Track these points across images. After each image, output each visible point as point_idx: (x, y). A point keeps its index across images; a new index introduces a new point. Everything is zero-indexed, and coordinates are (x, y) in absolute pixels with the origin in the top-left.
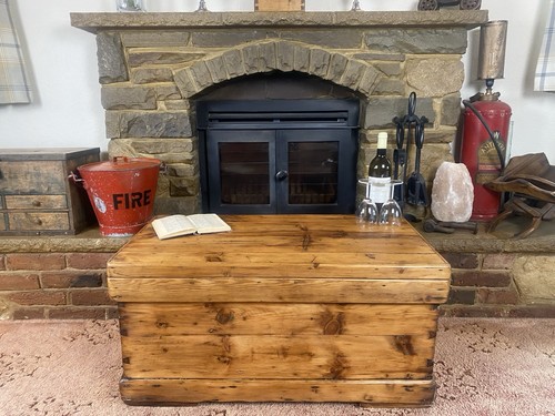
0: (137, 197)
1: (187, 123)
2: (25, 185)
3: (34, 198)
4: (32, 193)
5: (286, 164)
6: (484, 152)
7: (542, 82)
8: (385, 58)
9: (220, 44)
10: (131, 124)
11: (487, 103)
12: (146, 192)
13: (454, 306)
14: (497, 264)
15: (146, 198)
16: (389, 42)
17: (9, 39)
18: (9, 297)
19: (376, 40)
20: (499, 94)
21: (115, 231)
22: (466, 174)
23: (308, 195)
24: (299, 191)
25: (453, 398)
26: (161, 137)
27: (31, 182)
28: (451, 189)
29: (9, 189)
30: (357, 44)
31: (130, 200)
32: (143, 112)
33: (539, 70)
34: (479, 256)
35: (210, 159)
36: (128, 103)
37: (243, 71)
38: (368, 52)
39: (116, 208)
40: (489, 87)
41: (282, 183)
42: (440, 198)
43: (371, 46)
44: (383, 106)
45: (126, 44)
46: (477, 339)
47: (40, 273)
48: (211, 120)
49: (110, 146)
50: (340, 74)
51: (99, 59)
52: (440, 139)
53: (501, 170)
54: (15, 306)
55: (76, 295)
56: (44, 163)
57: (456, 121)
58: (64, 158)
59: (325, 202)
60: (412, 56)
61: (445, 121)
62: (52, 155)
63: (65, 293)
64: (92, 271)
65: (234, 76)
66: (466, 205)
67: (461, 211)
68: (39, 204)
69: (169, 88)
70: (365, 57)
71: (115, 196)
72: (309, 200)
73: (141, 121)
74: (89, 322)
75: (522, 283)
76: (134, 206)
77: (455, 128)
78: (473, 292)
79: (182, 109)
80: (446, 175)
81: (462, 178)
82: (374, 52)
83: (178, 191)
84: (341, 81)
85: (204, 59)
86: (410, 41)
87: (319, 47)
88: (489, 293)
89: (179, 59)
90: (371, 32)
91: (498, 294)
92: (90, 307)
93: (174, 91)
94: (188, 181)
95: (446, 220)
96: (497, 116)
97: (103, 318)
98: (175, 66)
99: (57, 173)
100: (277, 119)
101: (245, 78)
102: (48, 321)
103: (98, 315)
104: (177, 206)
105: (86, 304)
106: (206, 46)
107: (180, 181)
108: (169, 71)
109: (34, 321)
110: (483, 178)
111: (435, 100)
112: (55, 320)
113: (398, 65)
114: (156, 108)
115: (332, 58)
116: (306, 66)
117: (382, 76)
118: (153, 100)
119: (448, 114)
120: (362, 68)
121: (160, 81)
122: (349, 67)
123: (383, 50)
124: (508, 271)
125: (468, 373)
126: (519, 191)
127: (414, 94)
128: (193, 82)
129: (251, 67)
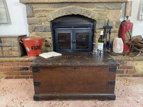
0: (38, 47)
1: (50, 28)
2: (7, 44)
3: (10, 48)
4: (9, 46)
5: (75, 39)
6: (126, 35)
7: (141, 17)
8: (101, 11)
9: (58, 7)
10: (35, 28)
11: (127, 22)
12: (40, 46)
13: (118, 74)
14: (129, 63)
15: (40, 47)
16: (102, 6)
17: (3, 6)
18: (4, 73)
19: (99, 6)
20: (130, 20)
21: (32, 56)
23: (81, 47)
24: (78, 45)
25: (120, 97)
26: (43, 32)
27: (9, 43)
28: (118, 45)
29: (3, 45)
30: (93, 7)
31: (36, 48)
32: (38, 25)
33: (140, 14)
34: (125, 61)
36: (34, 23)
37: (64, 14)
38: (96, 9)
39: (32, 50)
40: (127, 18)
41: (74, 43)
42: (115, 47)
44: (100, 23)
45: (34, 7)
46: (124, 82)
47: (12, 67)
48: (56, 27)
49: (29, 34)
50: (89, 15)
51: (27, 12)
52: (115, 32)
53: (130, 40)
54: (6, 76)
55: (22, 73)
56: (13, 38)
57: (119, 27)
58: (18, 37)
59: (85, 49)
60: (108, 10)
61: (116, 27)
62: (15, 36)
64: (26, 67)
65: (62, 16)
66: (122, 48)
67: (120, 50)
68: (11, 49)
69: (45, 19)
70: (96, 11)
71: (32, 47)
73: (38, 28)
74: (25, 79)
75: (136, 68)
77: (119, 29)
78: (124, 71)
79: (49, 25)
80: (117, 41)
81: (121, 42)
82: (98, 9)
83: (47, 46)
84: (89, 17)
85: (54, 11)
86: (107, 6)
87: (84, 8)
88: (127, 71)
89: (48, 11)
90: (97, 4)
91: (130, 71)
92: (25, 76)
93: (46, 20)
94: (50, 43)
95: (117, 52)
96: (130, 26)
97: (29, 78)
98: (46, 13)
99: (16, 41)
100: (73, 27)
101: (65, 16)
102: (15, 79)
103: (27, 78)
104: (47, 50)
105: (24, 75)
106: (55, 8)
107: (48, 43)
108: (45, 14)
109: (11, 79)
110: (126, 42)
111: (114, 22)
112: (16, 79)
113: (104, 13)
114: (42, 24)
115: (87, 11)
116: (81, 13)
117: (100, 16)
118: (41, 22)
119: (117, 25)
120: (95, 14)
121: (42, 17)
122: (92, 13)
123: (100, 9)
124: (132, 65)
125: (123, 91)
126: (135, 45)
127: (108, 20)
128: (51, 17)
129: (67, 13)
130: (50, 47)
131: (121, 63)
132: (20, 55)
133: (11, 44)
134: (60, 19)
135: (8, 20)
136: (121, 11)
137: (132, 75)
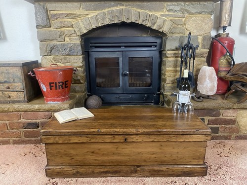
0: (61, 84)
1: (80, 48)
2: (1, 78)
3: (7, 85)
4: (5, 82)
5: (127, 68)
6: (222, 62)
8: (176, 16)
9: (96, 9)
10: (52, 49)
11: (223, 38)
12: (65, 82)
14: (229, 115)
15: (66, 84)
16: (177, 8)
19: (171, 7)
20: (229, 34)
21: (51, 100)
22: (214, 72)
24: (133, 81)
25: (214, 181)
26: (67, 55)
27: (5, 77)
28: (207, 79)
30: (161, 9)
31: (58, 85)
32: (58, 43)
35: (91, 66)
36: (51, 38)
37: (107, 22)
38: (167, 13)
39: (51, 89)
40: (224, 30)
41: (126, 77)
42: (202, 84)
43: (169, 11)
44: (174, 39)
45: (49, 9)
46: (221, 150)
47: (7, 122)
48: (91, 47)
49: (42, 60)
50: (154, 24)
51: (36, 17)
52: (201, 56)
55: (26, 133)
56: (11, 67)
57: (209, 46)
58: (21, 65)
59: (146, 86)
60: (188, 15)
61: (204, 47)
62: (15, 64)
63: (20, 132)
64: (33, 121)
65: (103, 25)
66: (214, 86)
67: (211, 90)
68: (9, 88)
69: (71, 31)
70: (166, 16)
71: (50, 83)
72: (138, 85)
73: (57, 47)
74: (32, 145)
75: (240, 124)
77: (208, 50)
78: (218, 128)
79: (77, 41)
80: (205, 72)
81: (212, 74)
82: (170, 13)
83: (77, 82)
84: (155, 27)
85: (88, 16)
86: (187, 8)
87: (144, 11)
88: (225, 128)
89: (76, 16)
91: (230, 129)
92: (33, 139)
93: (73, 32)
94: (81, 76)
95: (205, 93)
96: (229, 44)
97: (39, 143)
98: (74, 20)
99: (19, 73)
100: (123, 46)
101: (108, 26)
102: (13, 145)
103: (36, 143)
104: (75, 88)
105: (32, 137)
106: (89, 10)
107: (77, 76)
108: (71, 22)
109: (5, 146)
110: (222, 74)
111: (199, 37)
112: (16, 145)
113: (182, 20)
114: (64, 41)
115: (150, 16)
116: (138, 20)
117: (174, 25)
118: (63, 37)
119: (205, 44)
120: (165, 21)
121: (66, 27)
122: (158, 20)
123: (174, 12)
124: (235, 117)
125: (219, 167)
126: (239, 80)
127: (190, 34)
128: (83, 28)
129: (111, 20)
130: (81, 83)
131: (214, 113)
132: (26, 99)
133: (8, 78)
134: (99, 31)
136: (212, 17)
137: (234, 136)
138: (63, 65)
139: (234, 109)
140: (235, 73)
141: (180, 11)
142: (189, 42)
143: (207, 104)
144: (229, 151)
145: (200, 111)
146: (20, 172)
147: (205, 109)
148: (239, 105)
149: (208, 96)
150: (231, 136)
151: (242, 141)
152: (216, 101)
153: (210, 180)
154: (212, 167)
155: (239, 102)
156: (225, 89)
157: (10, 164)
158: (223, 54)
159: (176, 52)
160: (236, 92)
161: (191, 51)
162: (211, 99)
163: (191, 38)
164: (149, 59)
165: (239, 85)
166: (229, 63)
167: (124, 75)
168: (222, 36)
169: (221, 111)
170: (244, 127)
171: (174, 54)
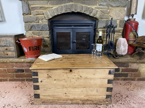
0: (36, 47)
1: (48, 26)
3: (6, 48)
4: (5, 46)
5: (75, 38)
6: (131, 35)
8: (104, 8)
9: (57, 4)
10: (32, 27)
11: (132, 21)
12: (38, 46)
13: (122, 78)
14: (134, 66)
15: (38, 48)
16: (105, 4)
19: (101, 3)
20: (135, 19)
21: (30, 57)
22: (126, 41)
24: (79, 46)
25: (124, 104)
26: (40, 31)
27: (4, 43)
28: (122, 45)
30: (96, 4)
31: (34, 48)
32: (35, 24)
35: (54, 37)
36: (31, 21)
37: (63, 12)
38: (99, 7)
39: (30, 51)
40: (133, 17)
41: (74, 44)
42: (119, 48)
43: (100, 5)
44: (103, 22)
45: (30, 4)
46: (129, 87)
47: (6, 69)
48: (54, 26)
49: (26, 33)
50: (91, 13)
52: (119, 31)
55: (16, 75)
56: (8, 38)
57: (123, 26)
58: (14, 36)
59: (86, 49)
60: (111, 8)
61: (120, 26)
62: (11, 36)
63: (13, 74)
64: (21, 68)
65: (61, 13)
66: (126, 50)
67: (124, 52)
68: (7, 49)
69: (42, 17)
71: (30, 47)
72: (81, 48)
73: (35, 26)
74: (20, 82)
75: (141, 71)
76: (35, 50)
77: (123, 28)
78: (128, 74)
79: (46, 23)
80: (120, 41)
82: (100, 7)
83: (46, 46)
84: (91, 15)
85: (52, 8)
86: (111, 4)
87: (85, 5)
88: (132, 74)
89: (45, 8)
91: (135, 74)
92: (20, 78)
93: (44, 17)
94: (48, 43)
96: (135, 25)
97: (24, 81)
98: (44, 10)
99: (12, 41)
100: (73, 26)
101: (64, 14)
102: (9, 82)
103: (23, 80)
104: (45, 50)
106: (53, 5)
107: (46, 43)
108: (42, 12)
109: (5, 82)
110: (130, 42)
111: (117, 20)
112: (11, 82)
113: (107, 11)
114: (39, 22)
115: (89, 8)
116: (81, 10)
117: (103, 14)
118: (38, 20)
119: (121, 24)
120: (97, 11)
121: (40, 15)
122: (93, 11)
123: (103, 6)
124: (137, 68)
125: (127, 97)
126: (141, 46)
127: (112, 19)
128: (49, 15)
129: (66, 11)
130: (48, 47)
131: (125, 65)
132: (17, 56)
134: (59, 17)
135: (3, 18)
136: (126, 9)
137: (137, 78)
138: (38, 36)
139: (137, 63)
140: (138, 42)
141: (106, 5)
142: (111, 23)
143: (121, 60)
144: (133, 87)
145: (117, 64)
146: (13, 97)
147: (120, 63)
148: (140, 61)
149: (122, 55)
150: (135, 79)
151: (142, 81)
152: (127, 58)
153: (121, 104)
154: (123, 96)
155: (140, 59)
156: (132, 51)
157: (8, 93)
158: (131, 31)
159: (104, 29)
160: (139, 53)
161: (112, 29)
162: (124, 57)
163: (113, 22)
164: (88, 33)
165: (140, 49)
166: (135, 36)
167: (73, 42)
168: (131, 20)
169: (130, 64)
170: (143, 73)
171: (103, 31)
